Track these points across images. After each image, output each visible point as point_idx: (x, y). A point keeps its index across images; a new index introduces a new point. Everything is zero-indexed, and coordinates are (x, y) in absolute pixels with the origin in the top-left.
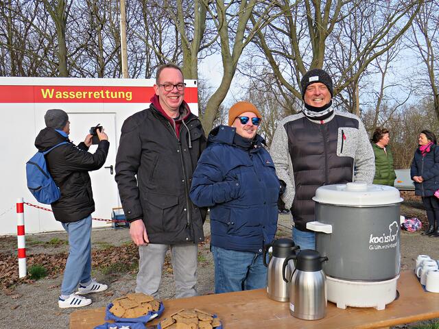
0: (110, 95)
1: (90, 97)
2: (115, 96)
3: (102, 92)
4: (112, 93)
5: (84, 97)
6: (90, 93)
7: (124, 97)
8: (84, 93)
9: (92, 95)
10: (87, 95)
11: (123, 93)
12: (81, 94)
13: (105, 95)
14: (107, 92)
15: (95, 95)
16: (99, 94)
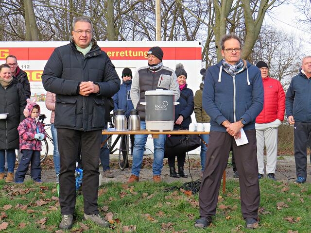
0: (132, 54)
1: (117, 56)
2: (136, 54)
3: (126, 52)
4: (134, 52)
5: (113, 56)
6: (117, 53)
7: (142, 55)
8: (113, 53)
9: (119, 54)
10: (115, 54)
11: (142, 52)
12: (111, 54)
13: (128, 54)
14: (130, 52)
15: (121, 54)
16: (124, 54)
